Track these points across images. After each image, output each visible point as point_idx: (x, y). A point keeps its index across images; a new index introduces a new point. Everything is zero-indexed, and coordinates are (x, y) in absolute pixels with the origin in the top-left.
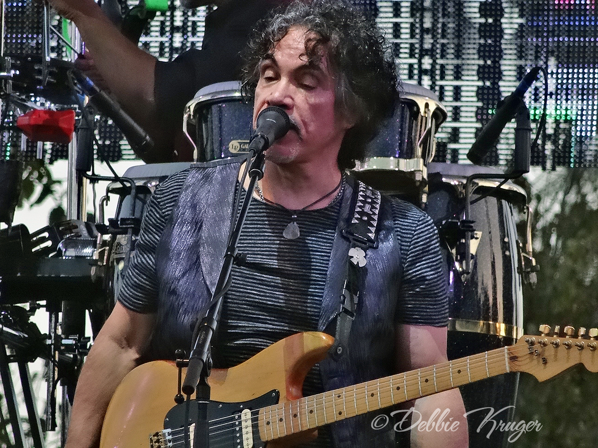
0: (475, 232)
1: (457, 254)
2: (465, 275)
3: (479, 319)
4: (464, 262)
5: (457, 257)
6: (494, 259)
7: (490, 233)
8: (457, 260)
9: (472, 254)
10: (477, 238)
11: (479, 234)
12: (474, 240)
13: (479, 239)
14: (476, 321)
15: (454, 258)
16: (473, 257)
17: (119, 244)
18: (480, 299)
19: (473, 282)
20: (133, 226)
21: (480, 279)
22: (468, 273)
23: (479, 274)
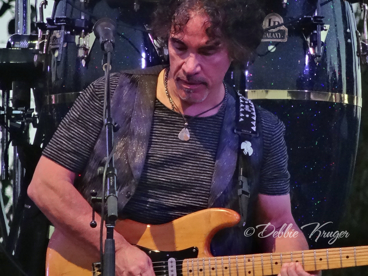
0: (325, 25)
1: (311, 42)
2: (318, 58)
3: (328, 91)
4: (316, 48)
5: (311, 44)
6: (339, 45)
7: (336, 26)
8: (311, 46)
9: (322, 42)
10: (326, 30)
11: (327, 27)
12: (323, 31)
13: (327, 31)
14: (326, 92)
15: (309, 45)
16: (323, 44)
17: (55, 38)
18: (329, 76)
19: (323, 63)
20: (65, 23)
21: (328, 60)
22: (319, 56)
23: (328, 57)
